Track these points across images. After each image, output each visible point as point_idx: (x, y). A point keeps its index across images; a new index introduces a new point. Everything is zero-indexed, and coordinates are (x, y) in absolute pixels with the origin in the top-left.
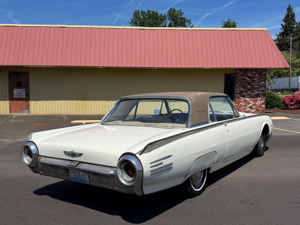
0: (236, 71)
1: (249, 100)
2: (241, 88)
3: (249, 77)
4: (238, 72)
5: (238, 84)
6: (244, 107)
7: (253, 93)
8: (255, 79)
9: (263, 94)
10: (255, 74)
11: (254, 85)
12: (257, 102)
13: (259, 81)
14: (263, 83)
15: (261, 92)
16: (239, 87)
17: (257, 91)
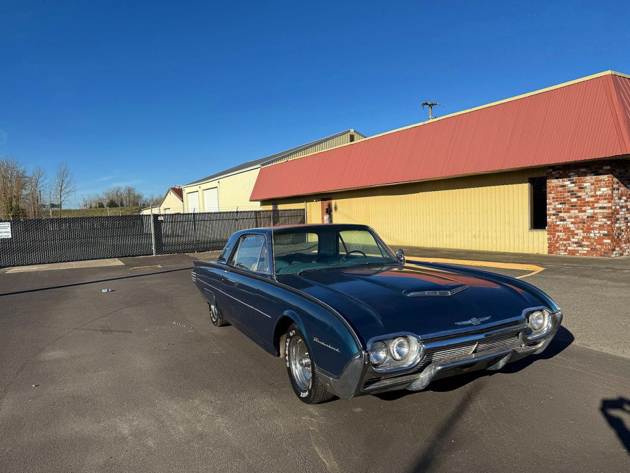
2: (557, 203)
3: (573, 181)
4: (549, 172)
5: (551, 196)
6: (565, 242)
7: (583, 214)
9: (606, 214)
10: (585, 173)
11: (583, 197)
12: (592, 231)
13: (595, 187)
15: (601, 211)
16: (554, 202)
17: (591, 209)
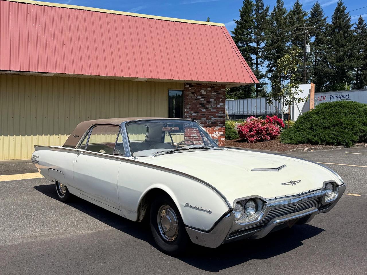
0: (185, 86)
2: (192, 112)
3: (203, 96)
4: (187, 87)
5: (188, 106)
6: (197, 142)
7: (209, 121)
8: (211, 100)
9: (222, 121)
10: (211, 91)
11: (209, 108)
12: (215, 133)
13: (216, 102)
14: (221, 106)
15: (219, 119)
16: (190, 111)
17: (214, 117)
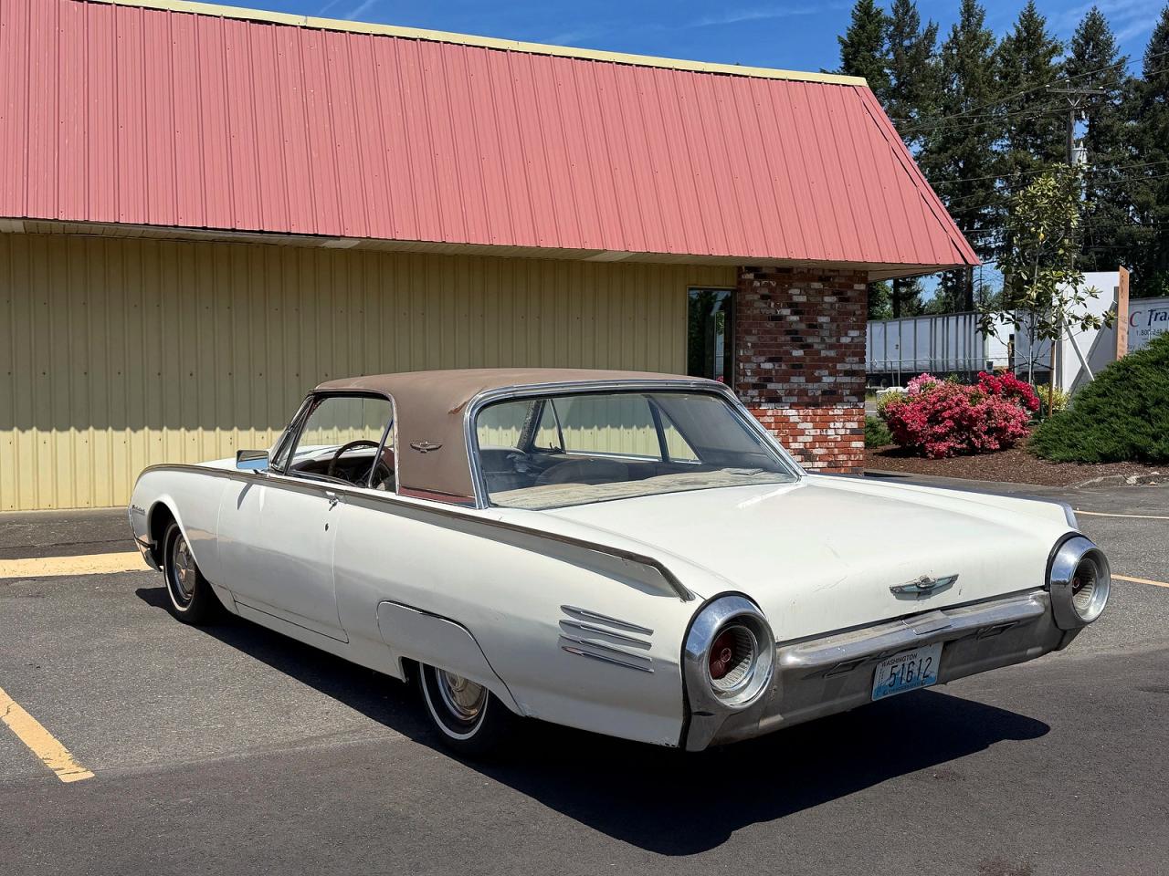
0: (739, 276)
1: (796, 419)
2: (763, 359)
3: (796, 309)
4: (748, 280)
5: (750, 340)
7: (816, 385)
8: (822, 319)
9: (856, 386)
10: (821, 293)
11: (816, 346)
12: (832, 425)
13: (838, 325)
14: (853, 338)
15: (847, 379)
16: (755, 355)
17: (830, 375)
